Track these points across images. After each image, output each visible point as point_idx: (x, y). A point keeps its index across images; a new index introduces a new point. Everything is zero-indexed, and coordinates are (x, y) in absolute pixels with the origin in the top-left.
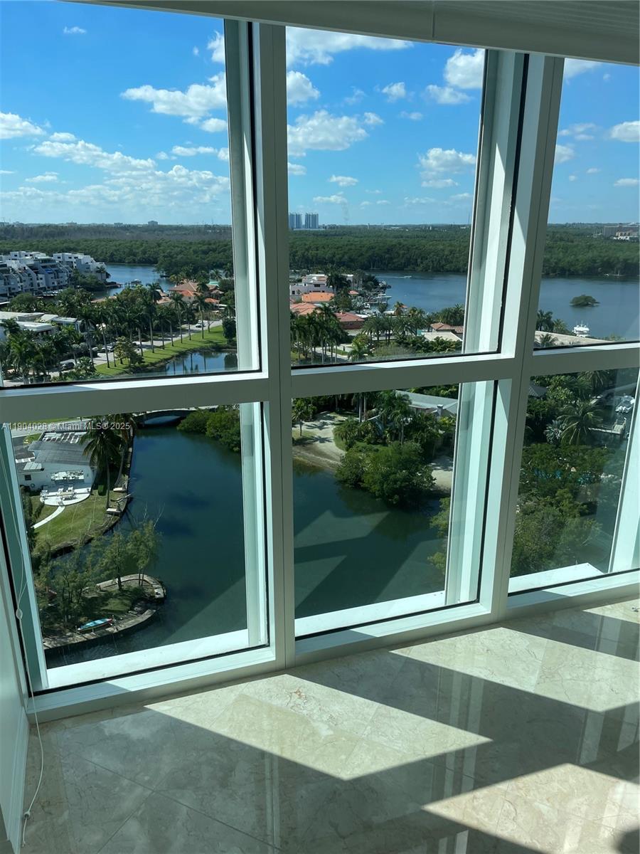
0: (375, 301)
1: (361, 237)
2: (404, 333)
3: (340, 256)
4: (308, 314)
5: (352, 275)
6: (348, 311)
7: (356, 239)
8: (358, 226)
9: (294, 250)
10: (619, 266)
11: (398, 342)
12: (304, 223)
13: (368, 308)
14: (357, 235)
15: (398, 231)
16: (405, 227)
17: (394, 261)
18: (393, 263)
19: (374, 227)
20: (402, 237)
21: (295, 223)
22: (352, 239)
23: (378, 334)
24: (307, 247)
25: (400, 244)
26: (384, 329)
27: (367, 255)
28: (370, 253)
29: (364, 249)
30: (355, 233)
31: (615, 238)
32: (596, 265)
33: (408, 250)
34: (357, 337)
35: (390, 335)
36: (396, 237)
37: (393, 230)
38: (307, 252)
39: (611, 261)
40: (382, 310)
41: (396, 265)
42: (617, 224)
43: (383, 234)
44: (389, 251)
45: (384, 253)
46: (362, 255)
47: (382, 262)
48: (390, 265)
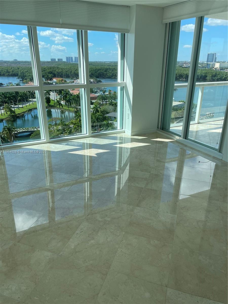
0: (102, 89)
1: (96, 66)
2: (112, 101)
4: (77, 94)
5: (93, 80)
6: (92, 93)
7: (94, 67)
8: (94, 61)
9: (71, 70)
10: (184, 76)
11: (109, 104)
12: (74, 60)
13: (99, 92)
14: (94, 65)
15: (109, 63)
16: (111, 62)
17: (108, 74)
18: (108, 75)
19: (100, 62)
20: (110, 66)
21: (71, 60)
22: (92, 66)
23: (103, 101)
24: (75, 69)
25: (109, 68)
26: (105, 99)
27: (98, 72)
28: (99, 72)
29: (97, 70)
31: (183, 66)
32: (177, 76)
33: (113, 71)
34: (95, 103)
35: (107, 102)
36: (108, 66)
37: (107, 63)
38: (75, 71)
39: (182, 74)
40: (104, 93)
41: (108, 76)
42: (184, 62)
43: (104, 65)
44: (106, 71)
45: (104, 72)
46: (96, 72)
47: (103, 75)
48: (106, 76)
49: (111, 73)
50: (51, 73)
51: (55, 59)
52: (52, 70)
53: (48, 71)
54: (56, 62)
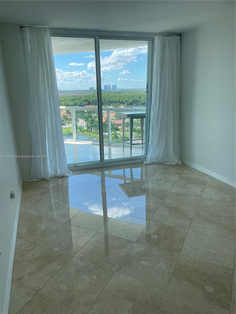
3: (122, 100)
7: (130, 94)
8: (132, 89)
9: (105, 98)
12: (111, 88)
17: (141, 101)
19: (137, 89)
21: (108, 88)
22: (128, 93)
23: (128, 127)
24: (110, 97)
25: (144, 95)
28: (133, 98)
29: (131, 97)
30: (130, 91)
38: (110, 99)
43: (140, 91)
44: (139, 98)
45: (138, 98)
46: (130, 99)
47: (137, 102)
48: (140, 103)
49: (145, 100)
50: (86, 101)
51: (94, 88)
52: (87, 98)
53: (83, 99)
54: (94, 91)
